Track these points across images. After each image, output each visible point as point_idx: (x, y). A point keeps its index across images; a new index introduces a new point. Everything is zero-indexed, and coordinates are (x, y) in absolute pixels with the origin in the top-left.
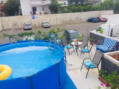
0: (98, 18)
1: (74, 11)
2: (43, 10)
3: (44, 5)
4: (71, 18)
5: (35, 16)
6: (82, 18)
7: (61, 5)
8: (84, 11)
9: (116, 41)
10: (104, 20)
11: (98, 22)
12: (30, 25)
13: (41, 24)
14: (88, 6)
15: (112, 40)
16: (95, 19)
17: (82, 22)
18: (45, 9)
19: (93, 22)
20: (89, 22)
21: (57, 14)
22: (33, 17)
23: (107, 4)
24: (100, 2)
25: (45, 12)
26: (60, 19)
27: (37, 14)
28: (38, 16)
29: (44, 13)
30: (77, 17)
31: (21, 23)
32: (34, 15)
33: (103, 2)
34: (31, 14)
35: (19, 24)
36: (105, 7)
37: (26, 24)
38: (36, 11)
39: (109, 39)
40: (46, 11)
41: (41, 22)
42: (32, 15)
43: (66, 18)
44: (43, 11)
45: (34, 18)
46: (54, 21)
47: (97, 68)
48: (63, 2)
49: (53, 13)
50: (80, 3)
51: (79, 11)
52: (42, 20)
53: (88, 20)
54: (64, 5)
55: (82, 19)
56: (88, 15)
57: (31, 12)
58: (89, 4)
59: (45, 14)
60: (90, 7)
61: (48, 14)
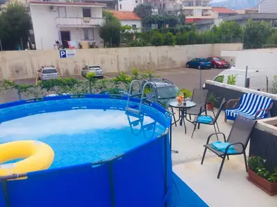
0: (210, 59)
1: (157, 43)
2: (86, 38)
3: (88, 26)
4: (150, 58)
5: (68, 51)
6: (174, 59)
7: (126, 31)
8: (178, 44)
9: (270, 99)
10: (224, 63)
11: (209, 68)
12: (56, 72)
13: (81, 70)
14: (187, 34)
15: (261, 97)
16: (203, 60)
17: (175, 67)
18: (90, 37)
19: (199, 67)
20: (190, 67)
21: (120, 50)
22: (62, 55)
23: (228, 30)
24: (212, 27)
25: (91, 42)
26: (125, 59)
27: (73, 48)
28: (74, 51)
29: (87, 46)
30: (163, 57)
31: (33, 68)
32: (65, 49)
33: (218, 26)
34: (57, 47)
35: (28, 69)
36: (224, 37)
37: (45, 69)
38: (69, 40)
39: (254, 95)
40: (94, 41)
41: (81, 66)
42: (61, 49)
43: (139, 57)
44: (86, 42)
45: (64, 56)
46: (112, 63)
47: (243, 155)
48: (130, 24)
49: (109, 47)
50: (167, 26)
51: (168, 43)
52: (84, 61)
53: (188, 63)
54: (134, 29)
55: (174, 62)
56: (187, 52)
57: (57, 42)
58: (187, 28)
59: (91, 47)
60: (191, 36)
61: (97, 47)
